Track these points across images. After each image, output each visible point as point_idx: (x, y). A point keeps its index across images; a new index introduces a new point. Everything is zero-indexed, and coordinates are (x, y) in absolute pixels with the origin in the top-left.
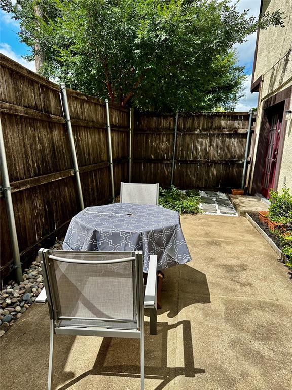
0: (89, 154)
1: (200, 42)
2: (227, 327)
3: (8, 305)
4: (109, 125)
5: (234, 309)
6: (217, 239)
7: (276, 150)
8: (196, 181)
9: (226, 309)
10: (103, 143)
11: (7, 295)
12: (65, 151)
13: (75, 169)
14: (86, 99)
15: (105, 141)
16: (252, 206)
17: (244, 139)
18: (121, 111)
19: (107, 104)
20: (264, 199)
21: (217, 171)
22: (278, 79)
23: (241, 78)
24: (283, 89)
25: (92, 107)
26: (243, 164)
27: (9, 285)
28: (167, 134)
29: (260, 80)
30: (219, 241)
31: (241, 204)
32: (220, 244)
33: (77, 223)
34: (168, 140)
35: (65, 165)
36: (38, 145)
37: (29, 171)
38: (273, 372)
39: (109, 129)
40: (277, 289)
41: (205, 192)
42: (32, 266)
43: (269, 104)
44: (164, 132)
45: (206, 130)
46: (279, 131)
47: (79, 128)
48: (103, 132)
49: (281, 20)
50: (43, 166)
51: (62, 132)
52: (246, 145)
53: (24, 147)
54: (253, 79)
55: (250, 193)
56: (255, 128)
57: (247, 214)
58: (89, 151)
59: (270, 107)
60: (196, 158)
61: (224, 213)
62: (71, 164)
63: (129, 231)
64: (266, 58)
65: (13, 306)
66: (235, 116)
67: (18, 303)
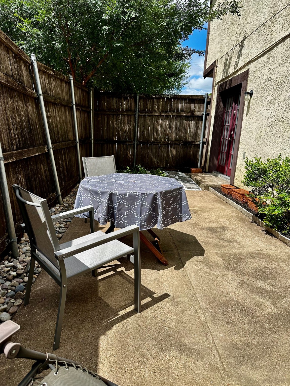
0: (58, 131)
1: (165, 24)
2: (230, 273)
3: (14, 277)
4: (74, 103)
5: (230, 259)
6: (193, 208)
7: (233, 129)
8: (157, 162)
9: (224, 260)
10: (68, 122)
11: (9, 269)
12: (38, 126)
13: (48, 146)
14: (53, 74)
15: (71, 119)
16: (213, 181)
17: (200, 122)
18: (82, 90)
19: (72, 81)
20: (222, 175)
21: (176, 152)
22: (233, 64)
23: (185, 66)
24: (239, 73)
25: (58, 84)
26: (199, 145)
27: (5, 260)
28: (128, 115)
29: (214, 65)
30: (195, 210)
31: (203, 180)
32: (197, 212)
33: (86, 189)
34: (130, 122)
35: (39, 142)
36: (17, 117)
37: (12, 143)
38: (279, 300)
39: (74, 106)
40: (258, 242)
41: (166, 172)
42: (22, 242)
43: (224, 87)
44: (125, 114)
45: (166, 112)
46: (235, 112)
47: (48, 105)
48: (68, 110)
49: (238, 9)
50: (22, 139)
51: (34, 106)
52: (202, 127)
53: (7, 118)
54: (205, 64)
55: (207, 170)
56: (210, 110)
57: (210, 187)
58: (58, 128)
59: (226, 91)
60: (156, 139)
61: (190, 188)
62: (43, 140)
63: (144, 192)
64: (220, 45)
65: (21, 277)
66: (191, 99)
67: (25, 274)
